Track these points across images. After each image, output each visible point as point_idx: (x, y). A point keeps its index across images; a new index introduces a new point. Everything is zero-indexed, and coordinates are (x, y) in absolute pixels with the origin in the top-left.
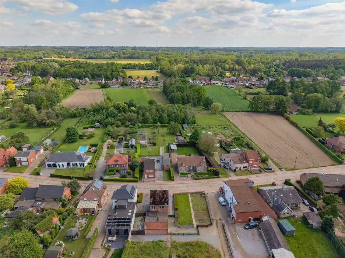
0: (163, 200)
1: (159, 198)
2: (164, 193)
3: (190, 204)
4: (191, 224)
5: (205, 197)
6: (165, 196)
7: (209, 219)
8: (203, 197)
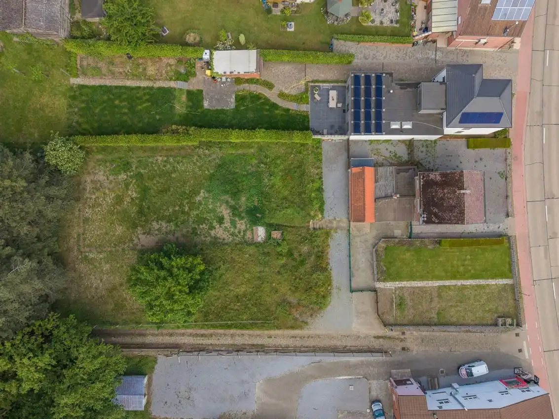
0: (435, 210)
1: (442, 199)
2: (457, 210)
3: (467, 279)
4: (385, 274)
5: (496, 325)
6: (447, 215)
7: (405, 322)
8: (496, 320)
